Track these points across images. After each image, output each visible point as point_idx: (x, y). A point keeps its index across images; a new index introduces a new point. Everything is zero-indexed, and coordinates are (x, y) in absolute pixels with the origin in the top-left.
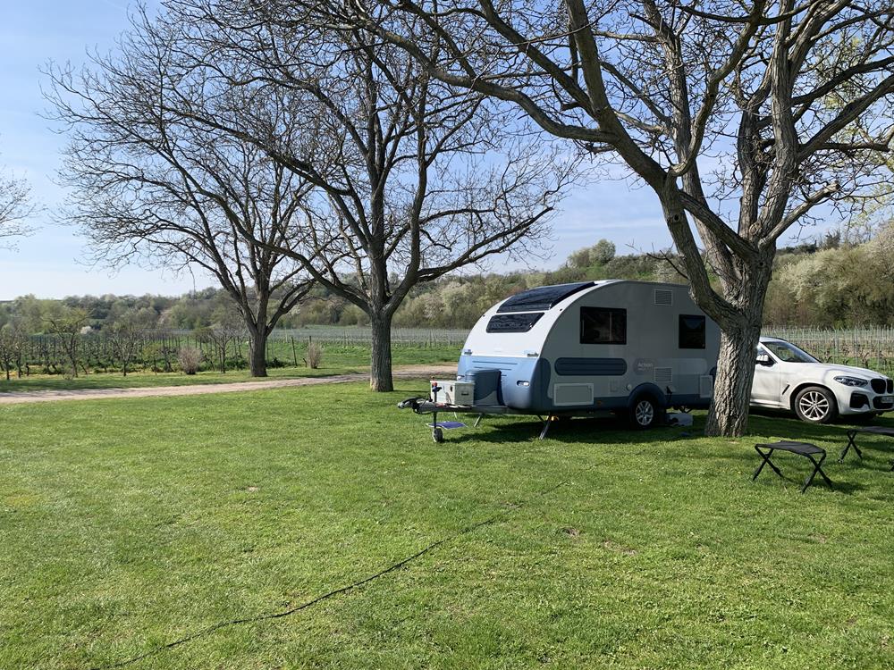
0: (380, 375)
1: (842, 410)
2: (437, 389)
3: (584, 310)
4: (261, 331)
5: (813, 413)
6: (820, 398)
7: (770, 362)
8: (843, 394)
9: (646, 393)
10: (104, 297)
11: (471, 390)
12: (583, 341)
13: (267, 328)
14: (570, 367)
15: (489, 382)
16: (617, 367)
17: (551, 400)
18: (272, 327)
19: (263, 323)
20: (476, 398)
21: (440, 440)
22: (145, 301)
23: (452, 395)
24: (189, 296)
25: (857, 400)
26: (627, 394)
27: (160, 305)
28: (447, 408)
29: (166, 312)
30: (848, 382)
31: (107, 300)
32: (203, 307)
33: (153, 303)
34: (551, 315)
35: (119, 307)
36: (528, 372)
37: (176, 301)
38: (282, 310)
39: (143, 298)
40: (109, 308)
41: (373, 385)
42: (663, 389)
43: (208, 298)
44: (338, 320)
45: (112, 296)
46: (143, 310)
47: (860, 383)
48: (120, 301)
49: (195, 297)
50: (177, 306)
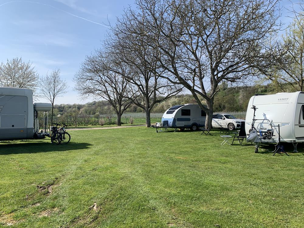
0: (148, 124)
1: (235, 128)
2: (157, 124)
3: (182, 110)
4: (120, 114)
5: (231, 128)
6: (232, 125)
7: (224, 119)
8: (236, 125)
9: (194, 124)
10: (61, 105)
11: (163, 124)
12: (182, 115)
13: (121, 114)
14: (179, 120)
15: (166, 123)
16: (189, 120)
17: (176, 125)
18: (122, 114)
19: (120, 113)
20: (163, 125)
21: (157, 132)
22: (74, 106)
23: (159, 125)
24: (88, 104)
25: (238, 126)
26: (191, 124)
27: (79, 107)
28: (159, 127)
29: (81, 110)
30: (237, 122)
31: (62, 106)
32: (93, 107)
33: (77, 107)
34: (176, 111)
35: (66, 108)
36: (172, 121)
37: (84, 106)
38: (125, 109)
39: (74, 105)
40: (64, 109)
41: (146, 126)
42: (198, 123)
43: (94, 104)
44: (136, 111)
45: (64, 105)
46: (74, 109)
47: (239, 122)
48: (67, 106)
49: (90, 104)
50: (85, 107)
